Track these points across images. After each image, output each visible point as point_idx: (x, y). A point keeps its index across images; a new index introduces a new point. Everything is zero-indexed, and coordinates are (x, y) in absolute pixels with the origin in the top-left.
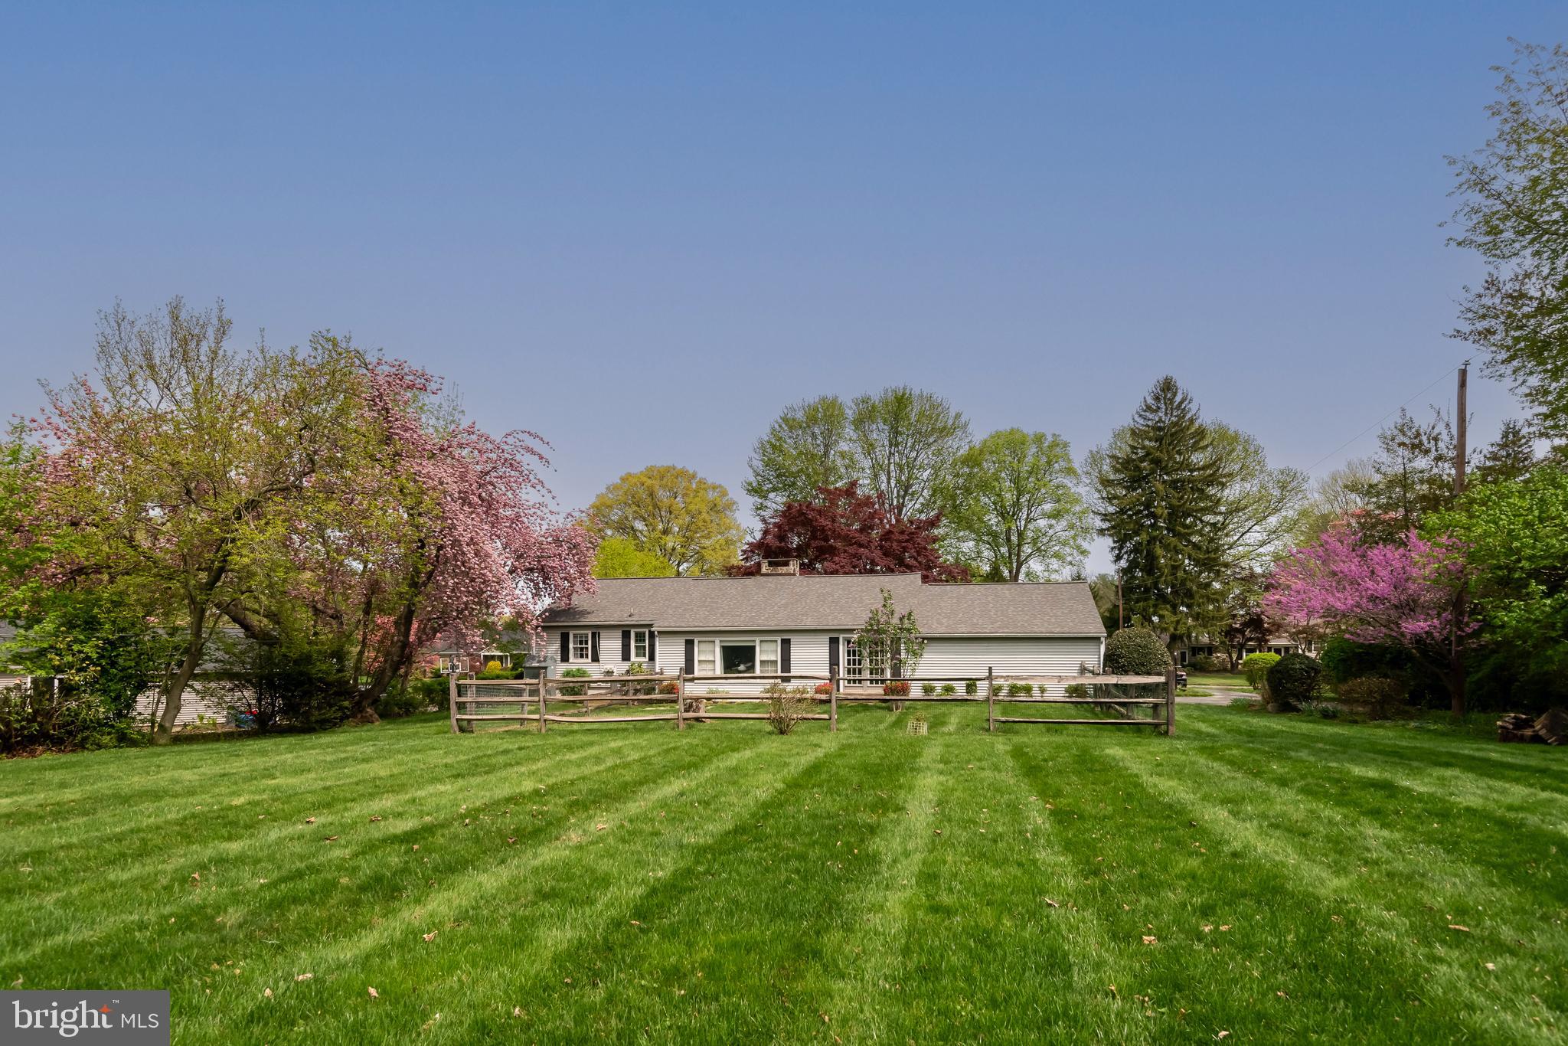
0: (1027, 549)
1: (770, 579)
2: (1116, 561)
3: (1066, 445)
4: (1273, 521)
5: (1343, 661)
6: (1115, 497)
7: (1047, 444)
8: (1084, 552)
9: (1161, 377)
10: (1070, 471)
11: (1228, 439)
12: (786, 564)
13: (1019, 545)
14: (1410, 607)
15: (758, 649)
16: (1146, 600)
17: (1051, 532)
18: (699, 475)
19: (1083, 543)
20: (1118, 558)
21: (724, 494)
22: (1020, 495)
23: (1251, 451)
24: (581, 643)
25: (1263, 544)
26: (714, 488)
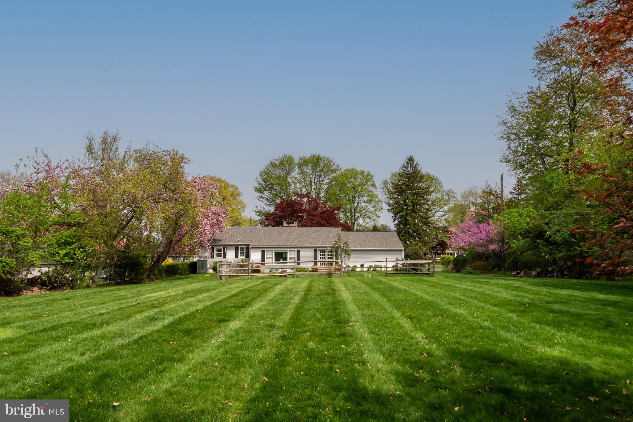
0: (357, 215)
1: (287, 228)
2: (394, 221)
3: (372, 176)
4: (446, 208)
5: (473, 257)
6: (394, 198)
7: (365, 174)
8: (378, 217)
9: (409, 156)
10: (374, 186)
11: (431, 178)
12: (293, 223)
13: (355, 213)
14: (491, 241)
15: (288, 254)
16: (405, 236)
17: (367, 208)
18: (227, 181)
19: (378, 213)
20: (395, 220)
21: (237, 189)
22: (355, 194)
23: (438, 183)
24: (219, 251)
25: (443, 216)
26: (232, 186)
